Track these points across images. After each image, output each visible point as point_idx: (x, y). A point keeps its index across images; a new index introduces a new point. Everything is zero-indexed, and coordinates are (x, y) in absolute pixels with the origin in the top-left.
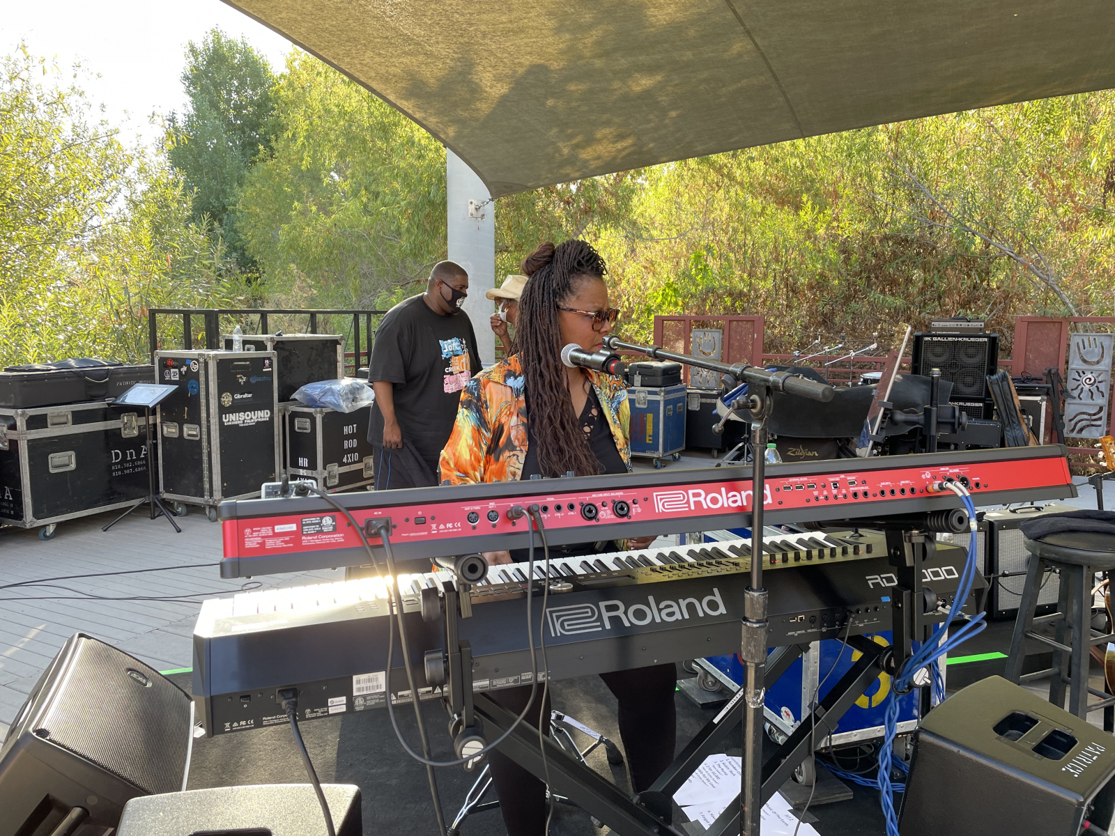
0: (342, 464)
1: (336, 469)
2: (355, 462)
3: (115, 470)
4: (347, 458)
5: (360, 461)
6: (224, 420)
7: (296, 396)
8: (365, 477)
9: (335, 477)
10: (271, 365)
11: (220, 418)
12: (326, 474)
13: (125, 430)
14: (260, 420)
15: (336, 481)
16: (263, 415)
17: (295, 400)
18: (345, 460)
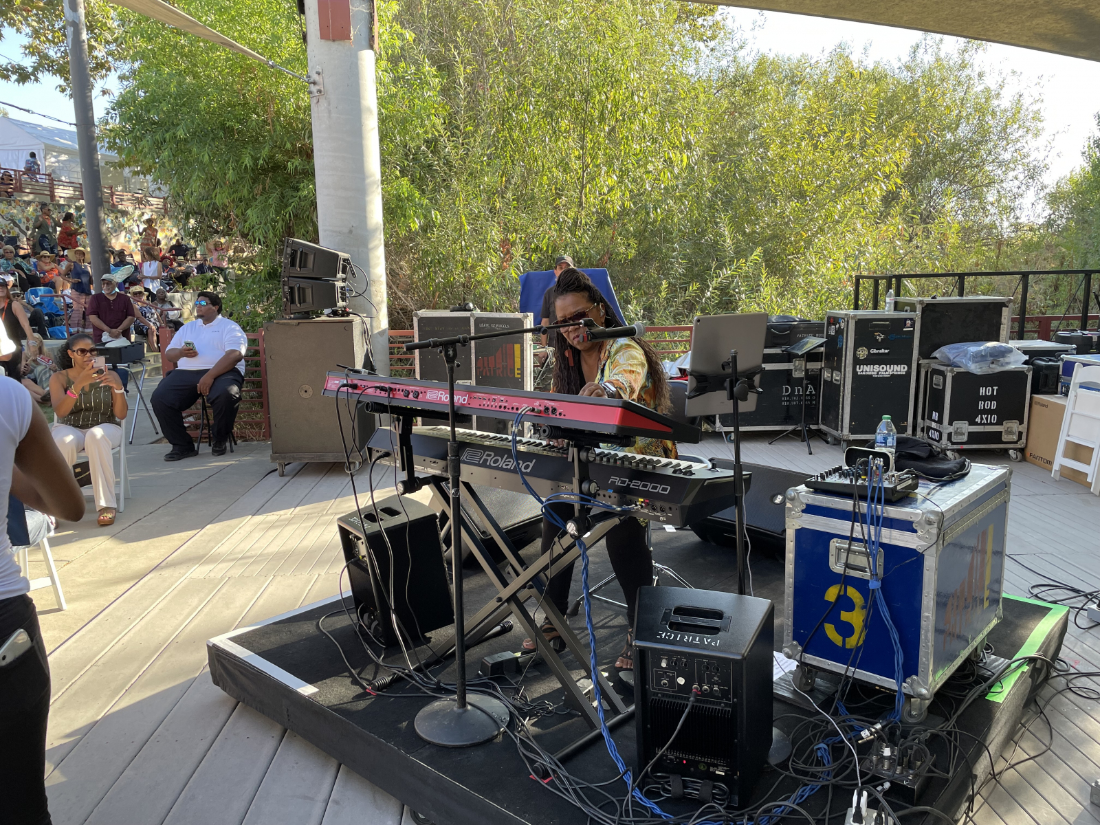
0: (973, 423)
1: (964, 427)
2: (991, 424)
3: (784, 401)
4: (982, 419)
5: (999, 423)
6: (858, 370)
7: (936, 354)
8: (1003, 439)
9: (964, 434)
10: (913, 325)
11: (854, 368)
12: (951, 429)
13: (796, 371)
14: (895, 373)
15: (965, 438)
16: (900, 369)
17: (935, 358)
18: (978, 420)
